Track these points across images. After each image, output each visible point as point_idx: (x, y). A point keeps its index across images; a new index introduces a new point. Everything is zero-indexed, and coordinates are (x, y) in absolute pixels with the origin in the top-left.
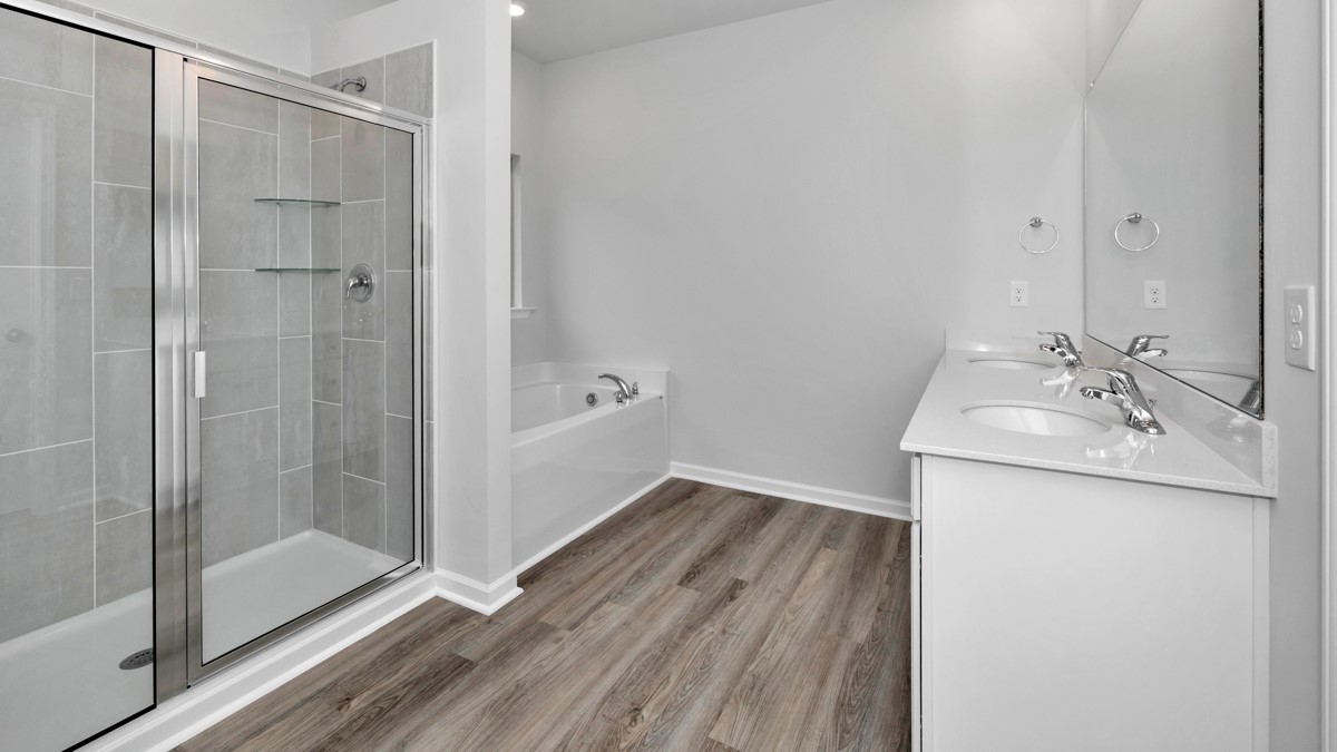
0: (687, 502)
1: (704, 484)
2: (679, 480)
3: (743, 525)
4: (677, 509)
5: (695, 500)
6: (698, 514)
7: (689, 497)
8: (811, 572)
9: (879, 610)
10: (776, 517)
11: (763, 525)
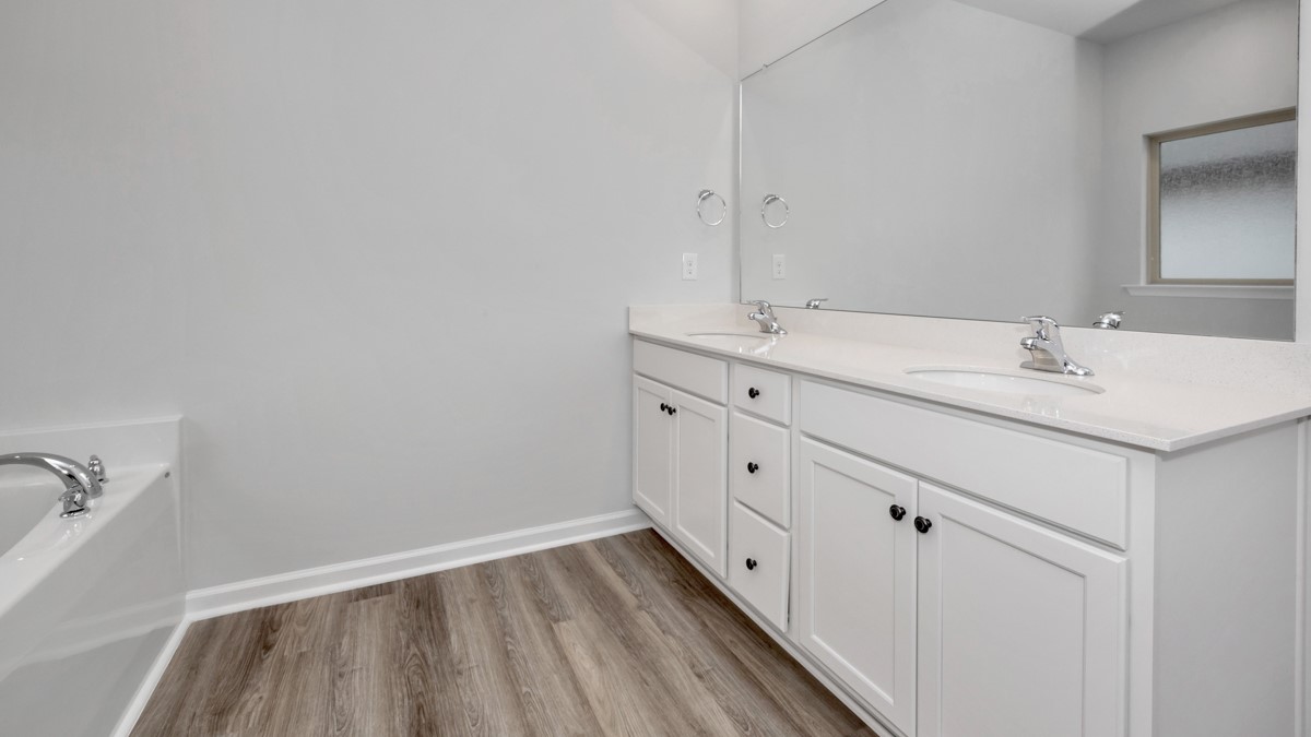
0: (271, 660)
1: (276, 607)
2: (214, 623)
3: (414, 649)
4: (263, 684)
5: (285, 645)
6: (316, 675)
7: (267, 648)
8: (580, 674)
9: (700, 676)
10: (448, 608)
11: (445, 635)
